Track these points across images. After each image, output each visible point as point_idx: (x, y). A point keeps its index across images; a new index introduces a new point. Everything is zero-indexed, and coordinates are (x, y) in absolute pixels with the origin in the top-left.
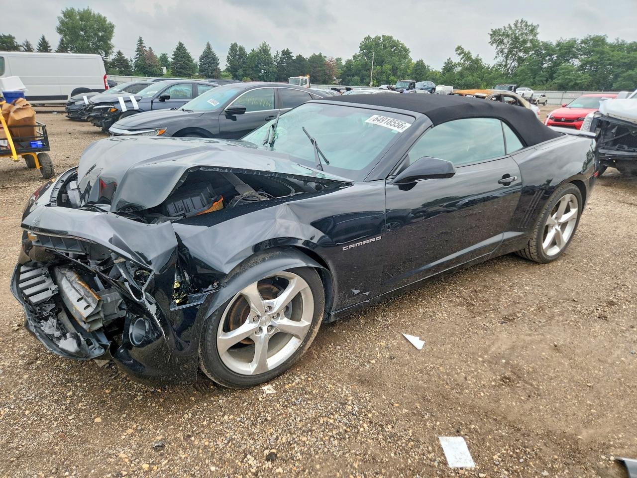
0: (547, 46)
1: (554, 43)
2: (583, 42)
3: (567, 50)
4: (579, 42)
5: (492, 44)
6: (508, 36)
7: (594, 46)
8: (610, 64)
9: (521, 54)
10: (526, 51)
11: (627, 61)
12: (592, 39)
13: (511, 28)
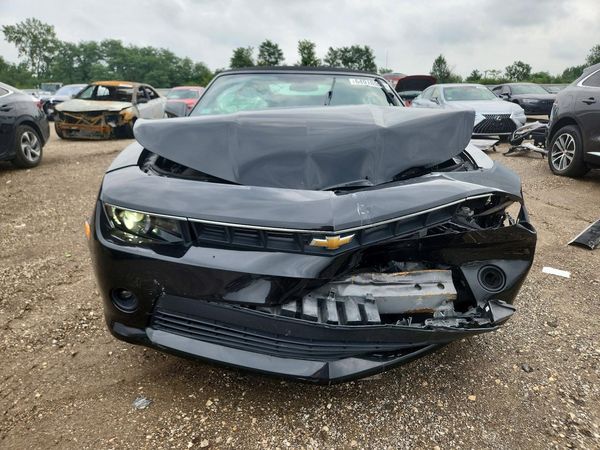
0: (71, 47)
1: (77, 45)
2: (103, 45)
3: (91, 51)
4: (99, 44)
5: (9, 41)
6: (24, 34)
7: (113, 48)
8: (134, 66)
9: (47, 54)
10: (51, 50)
11: (146, 63)
12: (109, 43)
13: (25, 27)
